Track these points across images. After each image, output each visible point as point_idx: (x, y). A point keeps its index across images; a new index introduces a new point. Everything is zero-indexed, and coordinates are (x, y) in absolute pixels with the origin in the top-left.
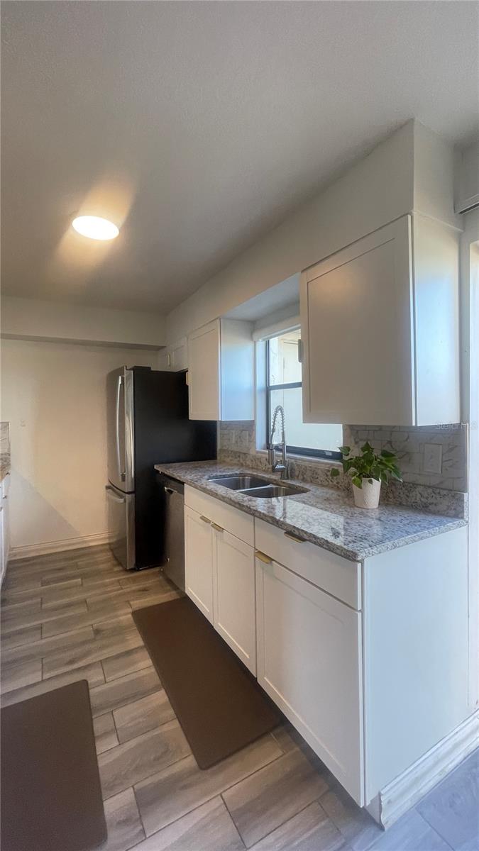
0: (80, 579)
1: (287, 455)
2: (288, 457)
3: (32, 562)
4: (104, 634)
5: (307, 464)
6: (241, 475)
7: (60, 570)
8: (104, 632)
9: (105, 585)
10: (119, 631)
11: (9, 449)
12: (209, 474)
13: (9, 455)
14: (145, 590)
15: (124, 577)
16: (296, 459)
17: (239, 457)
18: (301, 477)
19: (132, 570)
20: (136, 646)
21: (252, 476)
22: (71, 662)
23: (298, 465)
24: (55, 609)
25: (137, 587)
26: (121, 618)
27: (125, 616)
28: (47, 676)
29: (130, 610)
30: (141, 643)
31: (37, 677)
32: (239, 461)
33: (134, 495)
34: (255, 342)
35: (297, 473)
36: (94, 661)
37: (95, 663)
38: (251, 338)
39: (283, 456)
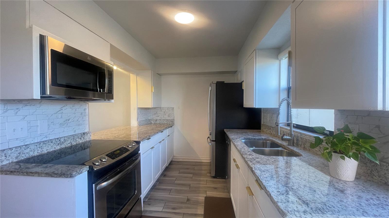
0: (192, 175)
1: (294, 129)
2: (294, 131)
3: (179, 163)
4: (190, 202)
5: (308, 138)
6: (265, 139)
7: (188, 169)
8: (191, 201)
9: (200, 181)
10: (196, 203)
11: (174, 118)
12: (245, 137)
13: (174, 120)
14: (215, 188)
15: (210, 179)
16: (300, 133)
17: (270, 129)
18: (303, 146)
19: (214, 177)
20: (200, 213)
21: (272, 141)
22: (174, 209)
23: (301, 138)
24: (179, 184)
25: (213, 186)
26: (200, 198)
27: (201, 198)
28: (164, 210)
29: (205, 196)
30: (203, 213)
31: (160, 209)
32: (270, 132)
33: (215, 142)
34: (280, 60)
35: (300, 143)
36: (181, 212)
37: (181, 213)
38: (277, 59)
39: (291, 130)
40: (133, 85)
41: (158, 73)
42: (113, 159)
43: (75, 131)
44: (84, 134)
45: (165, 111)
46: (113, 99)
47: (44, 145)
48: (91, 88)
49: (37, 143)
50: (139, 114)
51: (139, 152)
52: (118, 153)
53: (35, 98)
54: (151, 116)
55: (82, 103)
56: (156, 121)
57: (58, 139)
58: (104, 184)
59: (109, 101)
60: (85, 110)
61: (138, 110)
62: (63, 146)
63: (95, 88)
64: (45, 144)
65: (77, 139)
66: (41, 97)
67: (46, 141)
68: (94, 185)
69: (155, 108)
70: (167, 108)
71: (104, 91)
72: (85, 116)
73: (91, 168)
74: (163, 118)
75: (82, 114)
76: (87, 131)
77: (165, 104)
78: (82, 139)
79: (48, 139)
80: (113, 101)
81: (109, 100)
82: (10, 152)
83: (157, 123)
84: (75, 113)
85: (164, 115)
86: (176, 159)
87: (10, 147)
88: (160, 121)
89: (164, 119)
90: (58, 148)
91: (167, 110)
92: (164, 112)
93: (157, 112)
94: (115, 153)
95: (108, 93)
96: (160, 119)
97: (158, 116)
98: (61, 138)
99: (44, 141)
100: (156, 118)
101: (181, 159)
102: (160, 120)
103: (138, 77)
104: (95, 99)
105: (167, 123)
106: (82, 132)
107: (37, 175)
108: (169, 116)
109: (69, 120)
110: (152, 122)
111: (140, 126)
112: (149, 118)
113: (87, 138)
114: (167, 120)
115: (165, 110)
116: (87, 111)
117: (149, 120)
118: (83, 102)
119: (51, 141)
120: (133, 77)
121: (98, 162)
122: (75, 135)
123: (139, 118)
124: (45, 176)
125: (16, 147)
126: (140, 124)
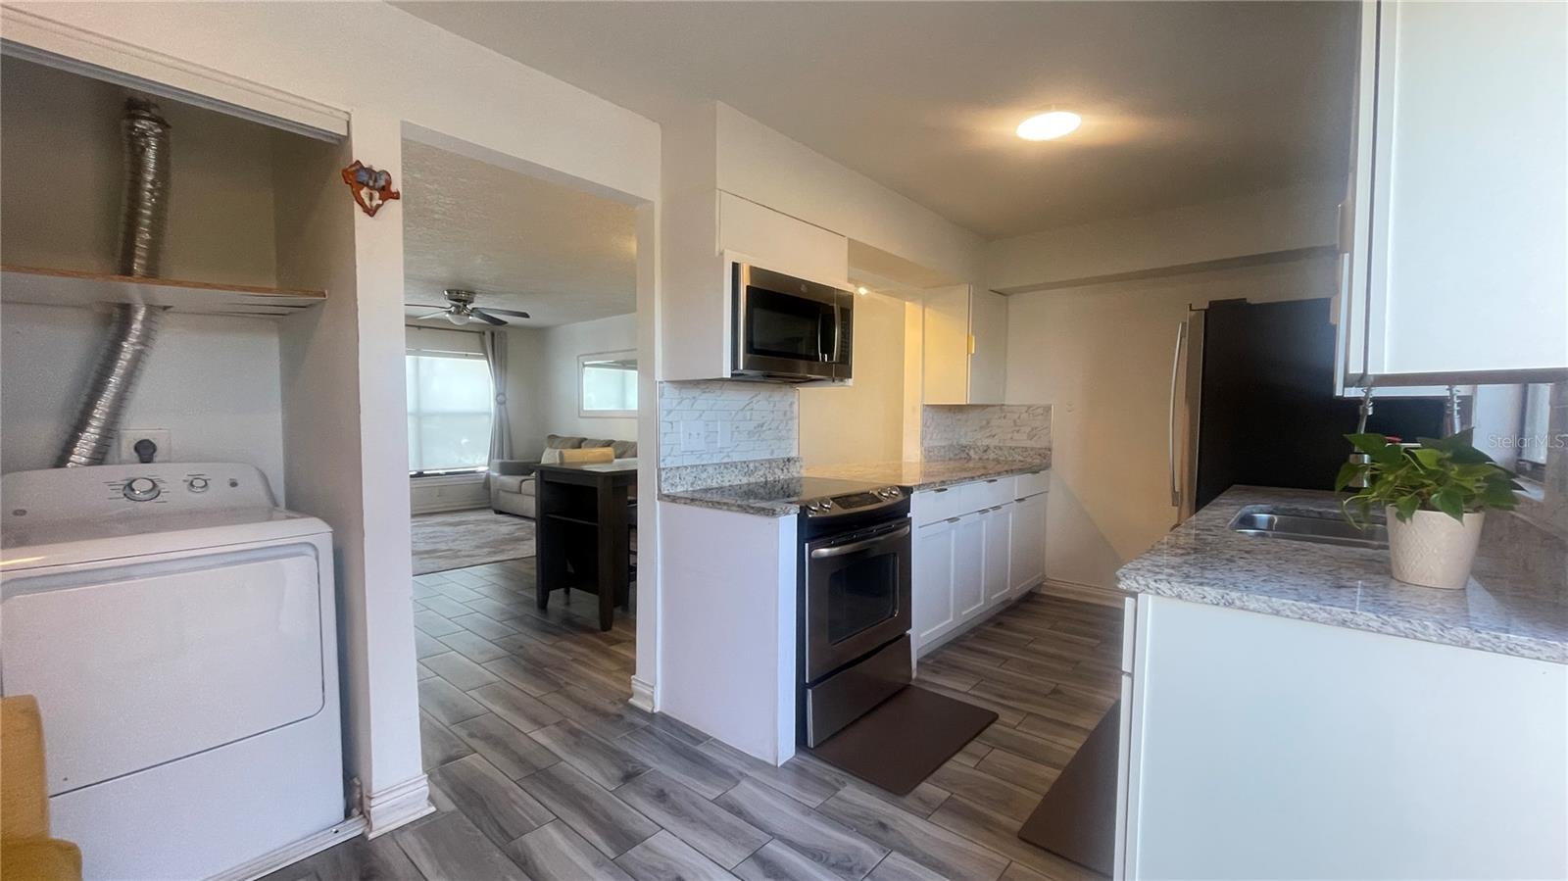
8: (1063, 696)
11: (1050, 442)
13: (1050, 450)
22: (1003, 697)
31: (964, 688)
36: (1024, 708)
37: (1023, 710)
40: (912, 336)
41: (993, 289)
42: (844, 508)
43: (772, 452)
44: (789, 460)
45: (1019, 418)
46: (851, 377)
47: (726, 471)
48: (804, 353)
49: (717, 464)
50: (928, 424)
51: (909, 515)
52: (857, 502)
53: (724, 376)
54: (968, 434)
55: (786, 389)
56: (985, 451)
57: (745, 462)
58: (824, 551)
59: (842, 383)
60: (791, 404)
61: (924, 410)
62: (752, 480)
63: (813, 354)
64: (727, 468)
65: (776, 470)
66: (732, 375)
67: (728, 463)
68: (807, 545)
69: (984, 407)
70: (1026, 408)
71: (830, 358)
72: (791, 419)
73: (804, 511)
74: (1009, 444)
75: (785, 414)
76: (794, 454)
77: (1019, 393)
78: (785, 470)
79: (730, 460)
80: (850, 382)
81: (842, 380)
82: (684, 472)
83: (988, 459)
84: (773, 412)
85: (1015, 434)
86: (1054, 589)
87: (685, 465)
88: (1000, 453)
89: (1013, 444)
90: (745, 480)
91: (1024, 416)
92: (1015, 421)
93: (988, 423)
94: (850, 499)
95: (841, 363)
96: (997, 444)
97: (994, 436)
98: (750, 462)
99: (725, 463)
100: (986, 442)
101: (1073, 592)
102: (1001, 449)
103: (927, 310)
104: (813, 377)
105: (1022, 459)
106: (785, 456)
107: (726, 507)
108: (1031, 437)
109: (762, 426)
110: (972, 453)
111: (928, 462)
112: (963, 442)
113: (795, 471)
114: (1025, 449)
115: (1016, 416)
116: (796, 406)
117: (963, 448)
118: (788, 386)
119: (734, 465)
120: (912, 310)
121: (816, 506)
122: (773, 460)
123: (929, 436)
124: (737, 511)
125: (692, 467)
126: (930, 457)
